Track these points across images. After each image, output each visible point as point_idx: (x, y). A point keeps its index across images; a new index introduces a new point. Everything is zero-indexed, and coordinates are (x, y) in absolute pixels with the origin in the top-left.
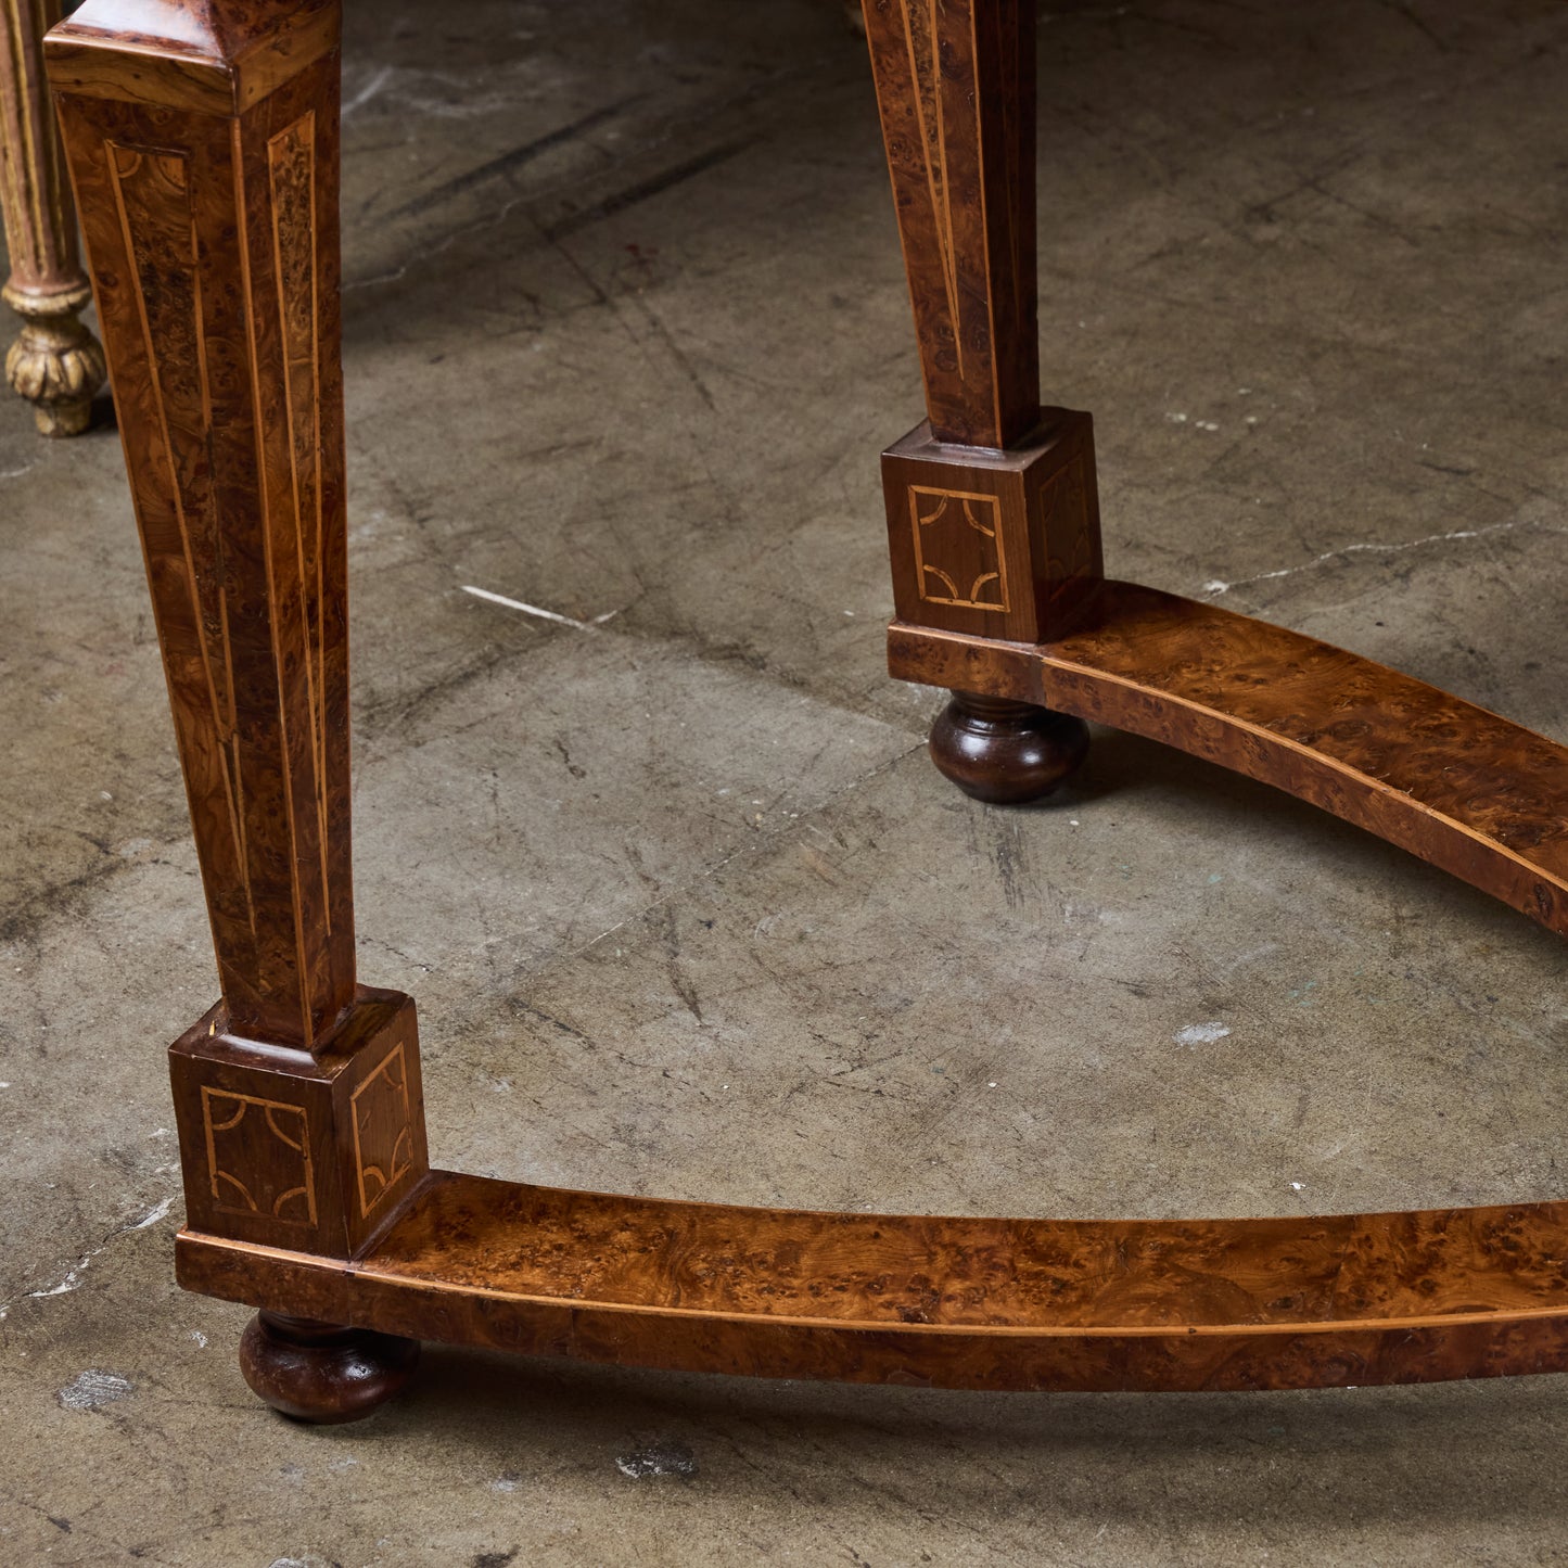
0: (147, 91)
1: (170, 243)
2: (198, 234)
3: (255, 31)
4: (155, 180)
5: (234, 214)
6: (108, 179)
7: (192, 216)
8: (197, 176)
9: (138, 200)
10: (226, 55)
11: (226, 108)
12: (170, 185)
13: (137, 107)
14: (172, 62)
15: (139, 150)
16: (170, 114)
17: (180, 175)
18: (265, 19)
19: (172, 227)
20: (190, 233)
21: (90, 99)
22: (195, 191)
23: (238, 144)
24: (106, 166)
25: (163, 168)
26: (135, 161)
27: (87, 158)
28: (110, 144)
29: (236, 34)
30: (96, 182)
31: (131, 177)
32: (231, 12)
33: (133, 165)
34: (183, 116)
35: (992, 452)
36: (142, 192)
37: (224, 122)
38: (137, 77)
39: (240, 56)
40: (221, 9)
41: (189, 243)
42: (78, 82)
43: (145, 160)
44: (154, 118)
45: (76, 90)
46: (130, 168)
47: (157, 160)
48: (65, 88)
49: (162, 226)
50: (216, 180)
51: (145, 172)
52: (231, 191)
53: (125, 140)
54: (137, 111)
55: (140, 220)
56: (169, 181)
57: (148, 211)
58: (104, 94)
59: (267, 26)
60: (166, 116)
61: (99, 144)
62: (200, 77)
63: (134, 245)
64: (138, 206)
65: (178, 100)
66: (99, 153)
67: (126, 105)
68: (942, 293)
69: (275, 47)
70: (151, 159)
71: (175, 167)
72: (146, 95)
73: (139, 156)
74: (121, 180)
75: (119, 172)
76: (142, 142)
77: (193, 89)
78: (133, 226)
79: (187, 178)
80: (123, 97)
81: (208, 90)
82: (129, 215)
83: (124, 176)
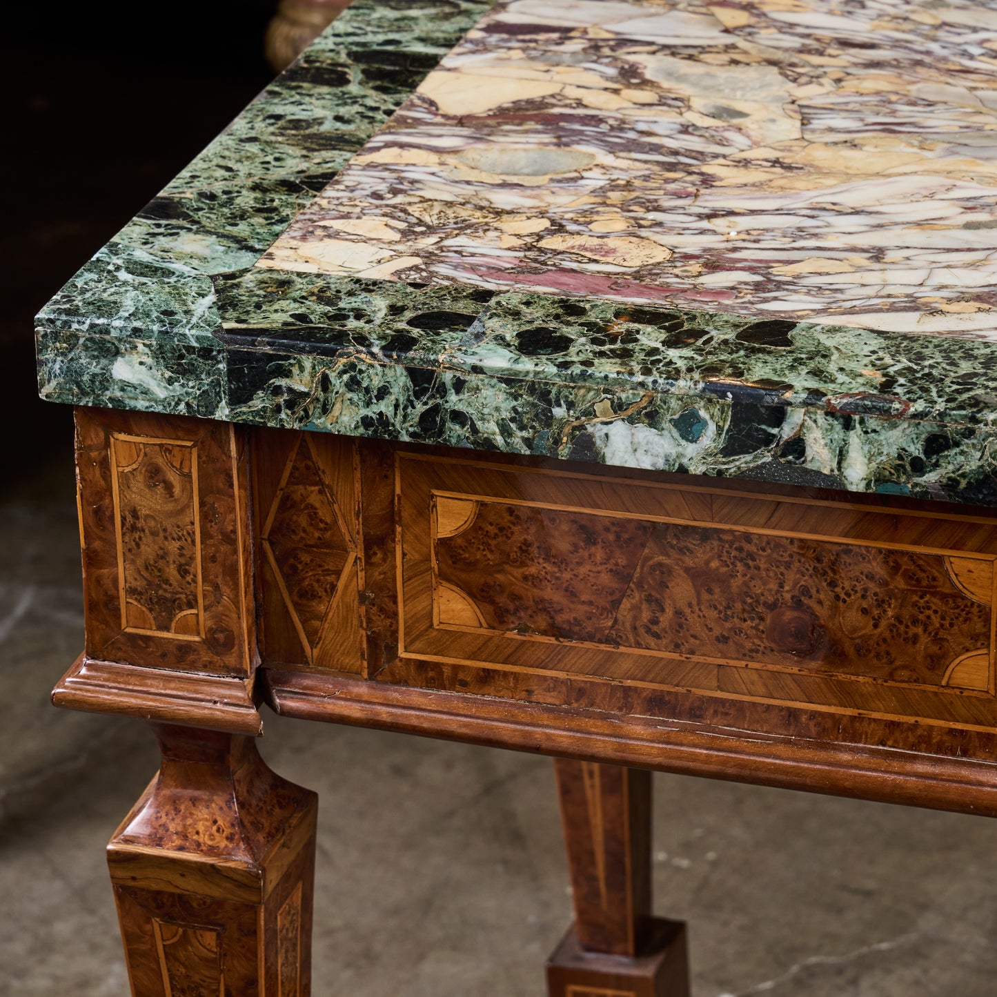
0: (191, 885)
1: (202, 990)
2: (225, 985)
3: (270, 836)
4: (192, 946)
5: (256, 970)
6: (154, 945)
7: (222, 971)
8: (227, 944)
9: (177, 959)
10: (255, 860)
11: (255, 899)
12: (205, 951)
13: (180, 896)
14: (212, 866)
15: (180, 926)
16: (208, 901)
17: (213, 943)
18: (275, 825)
19: (205, 979)
20: (219, 983)
21: (143, 890)
22: (225, 955)
23: (262, 923)
24: (153, 936)
25: (200, 938)
26: (177, 932)
27: (137, 931)
28: (156, 922)
29: (258, 841)
30: (143, 947)
31: (173, 944)
32: (252, 823)
33: (175, 935)
34: (218, 904)
35: (624, 960)
36: (181, 955)
37: (253, 908)
38: (183, 875)
39: (264, 860)
40: (246, 823)
41: (218, 990)
42: (134, 879)
43: (185, 932)
44: (195, 904)
45: (132, 883)
46: (173, 938)
47: (195, 932)
48: (122, 882)
49: (197, 978)
50: (243, 947)
51: (185, 939)
52: (256, 955)
53: (169, 918)
54: (181, 900)
55: (179, 974)
56: (205, 947)
57: (185, 967)
58: (154, 886)
59: (277, 829)
60: (204, 903)
61: (148, 921)
62: (235, 877)
63: (172, 990)
64: (177, 964)
65: (217, 893)
66: (148, 927)
67: (172, 895)
68: (592, 853)
69: (283, 845)
70: (190, 932)
71: (210, 938)
72: (190, 888)
73: (181, 931)
74: (164, 946)
75: (163, 940)
76: (183, 921)
77: (228, 885)
78: (172, 977)
79: (219, 945)
80: (170, 889)
81: (241, 885)
82: (169, 970)
83: (167, 943)
